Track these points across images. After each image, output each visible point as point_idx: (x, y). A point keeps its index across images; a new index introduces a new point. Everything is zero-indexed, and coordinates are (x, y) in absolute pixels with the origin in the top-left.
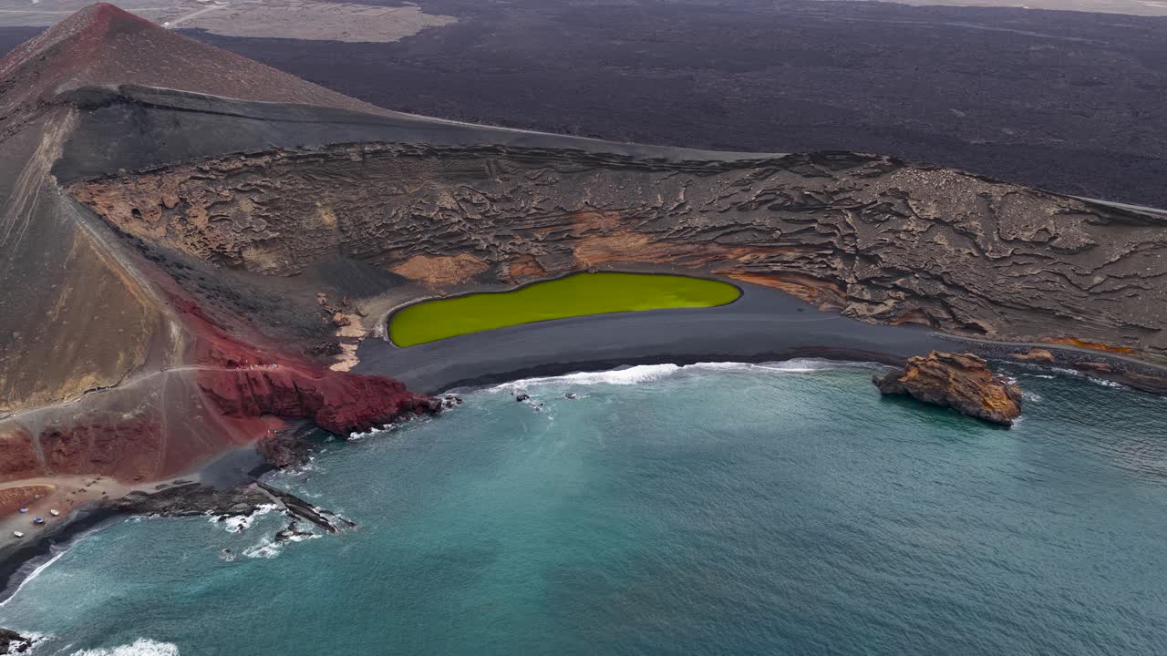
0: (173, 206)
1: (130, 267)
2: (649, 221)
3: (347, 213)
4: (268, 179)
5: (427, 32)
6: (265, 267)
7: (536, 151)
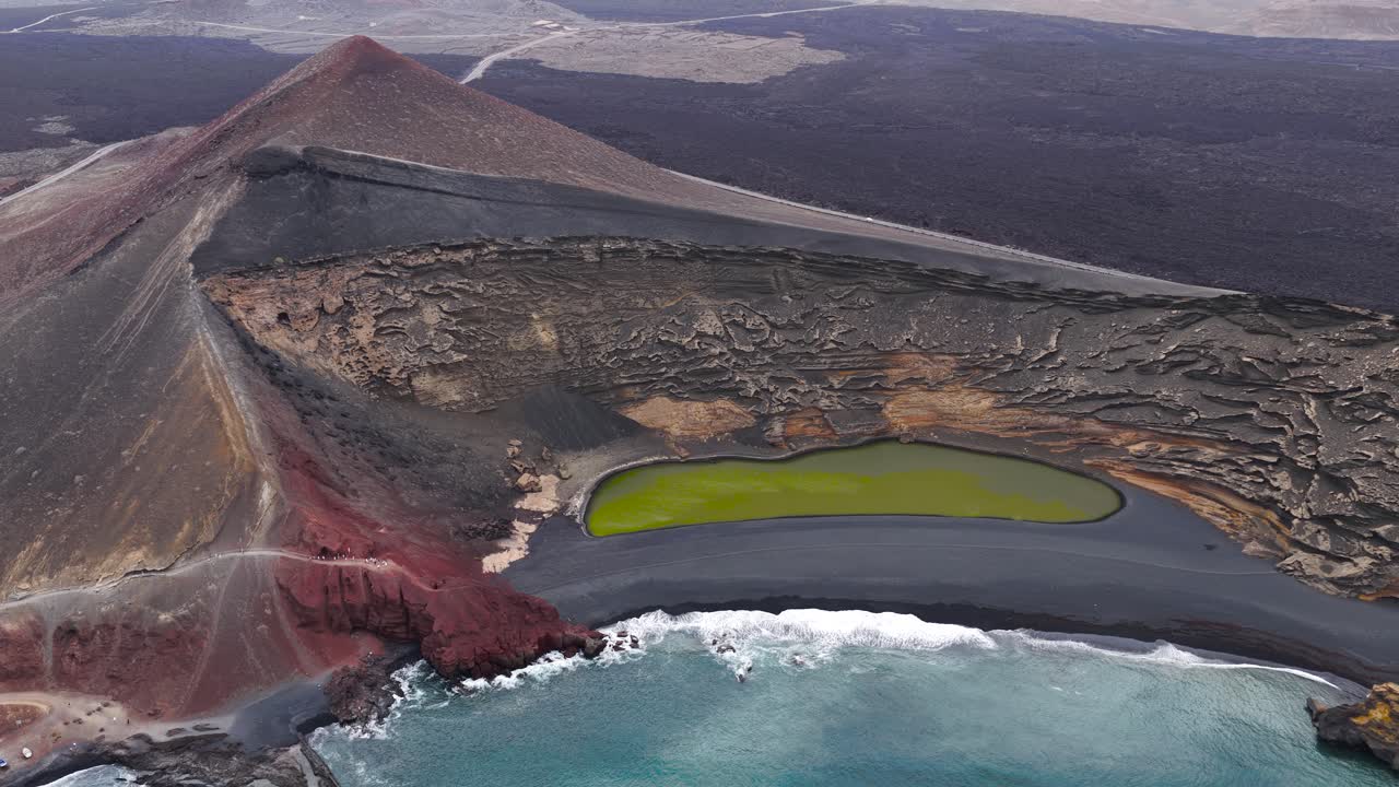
0: (333, 311)
1: (241, 398)
2: (999, 374)
3: (573, 330)
4: (466, 280)
5: (803, 71)
6: (445, 400)
7: (846, 261)
